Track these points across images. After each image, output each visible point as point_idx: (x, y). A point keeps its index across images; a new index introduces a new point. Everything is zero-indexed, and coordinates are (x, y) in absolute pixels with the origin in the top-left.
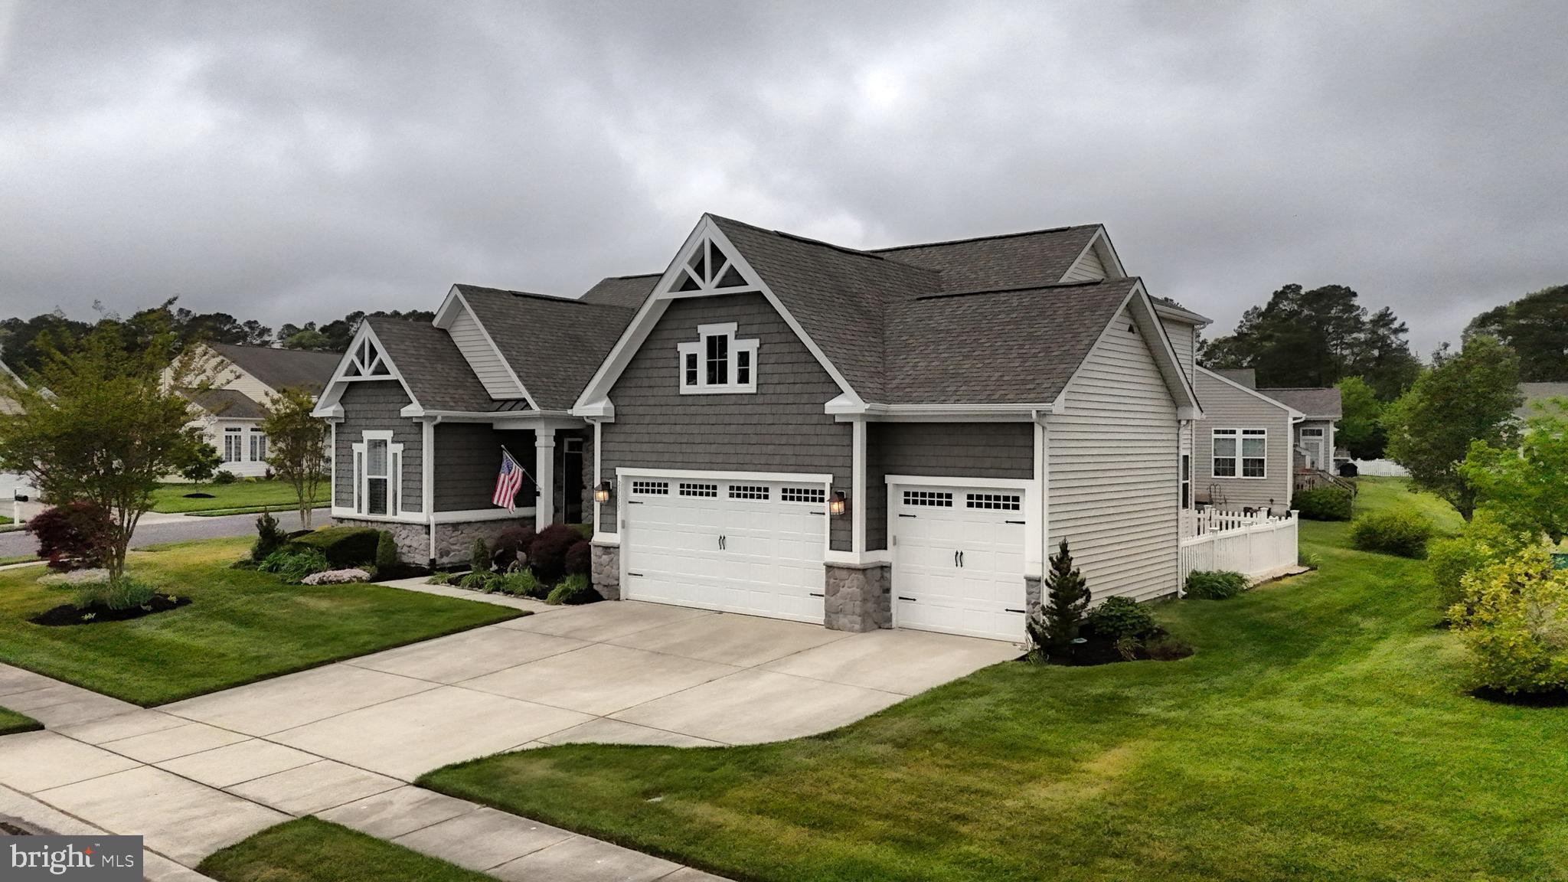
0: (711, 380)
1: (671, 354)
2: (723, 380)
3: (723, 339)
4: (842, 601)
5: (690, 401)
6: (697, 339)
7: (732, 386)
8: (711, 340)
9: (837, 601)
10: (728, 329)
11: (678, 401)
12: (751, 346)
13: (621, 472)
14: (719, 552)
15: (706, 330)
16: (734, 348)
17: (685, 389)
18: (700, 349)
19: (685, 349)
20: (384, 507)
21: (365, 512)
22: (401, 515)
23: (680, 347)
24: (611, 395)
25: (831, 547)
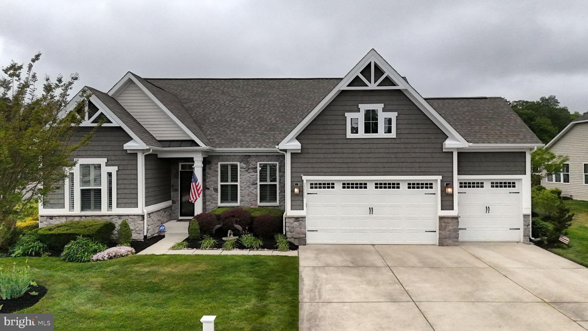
0: (367, 131)
1: (341, 118)
2: (376, 131)
3: (374, 112)
4: (448, 233)
5: (353, 142)
6: (358, 110)
7: (381, 133)
8: (368, 112)
9: (446, 233)
10: (378, 107)
11: (345, 142)
12: (393, 115)
13: (305, 178)
14: (369, 215)
15: (364, 107)
16: (382, 117)
17: (349, 135)
18: (360, 117)
19: (349, 116)
20: (98, 206)
21: (77, 210)
22: (116, 211)
23: (347, 114)
24: (298, 138)
25: (442, 209)
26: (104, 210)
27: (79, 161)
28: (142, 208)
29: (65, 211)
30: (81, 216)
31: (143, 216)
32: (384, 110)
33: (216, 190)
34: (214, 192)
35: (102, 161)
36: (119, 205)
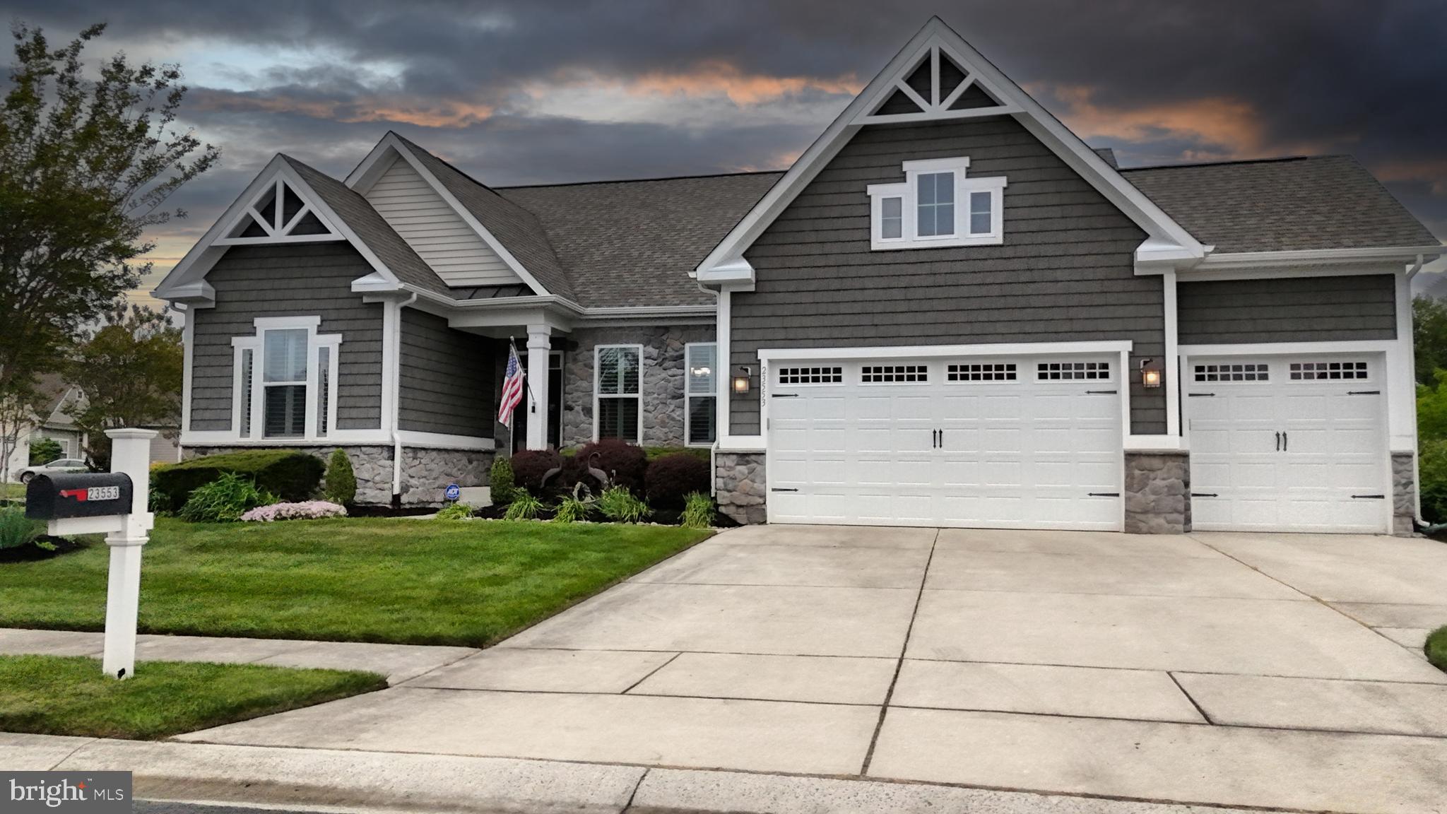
0: (924, 229)
1: (858, 198)
2: (948, 228)
3: (944, 179)
4: (1153, 497)
5: (888, 258)
7: (962, 237)
9: (1146, 498)
10: (955, 166)
11: (867, 259)
12: (995, 186)
13: (764, 355)
14: (931, 451)
15: (914, 168)
16: (965, 189)
17: (879, 242)
18: (907, 192)
19: (881, 192)
20: (299, 428)
21: (257, 436)
22: (335, 436)
23: (872, 190)
24: (747, 255)
25: (1133, 432)
26: (311, 436)
27: (262, 324)
28: (389, 430)
29: (231, 437)
30: (264, 448)
31: (391, 449)
32: (970, 173)
33: (588, 411)
34: (582, 417)
35: (311, 322)
36: (342, 423)
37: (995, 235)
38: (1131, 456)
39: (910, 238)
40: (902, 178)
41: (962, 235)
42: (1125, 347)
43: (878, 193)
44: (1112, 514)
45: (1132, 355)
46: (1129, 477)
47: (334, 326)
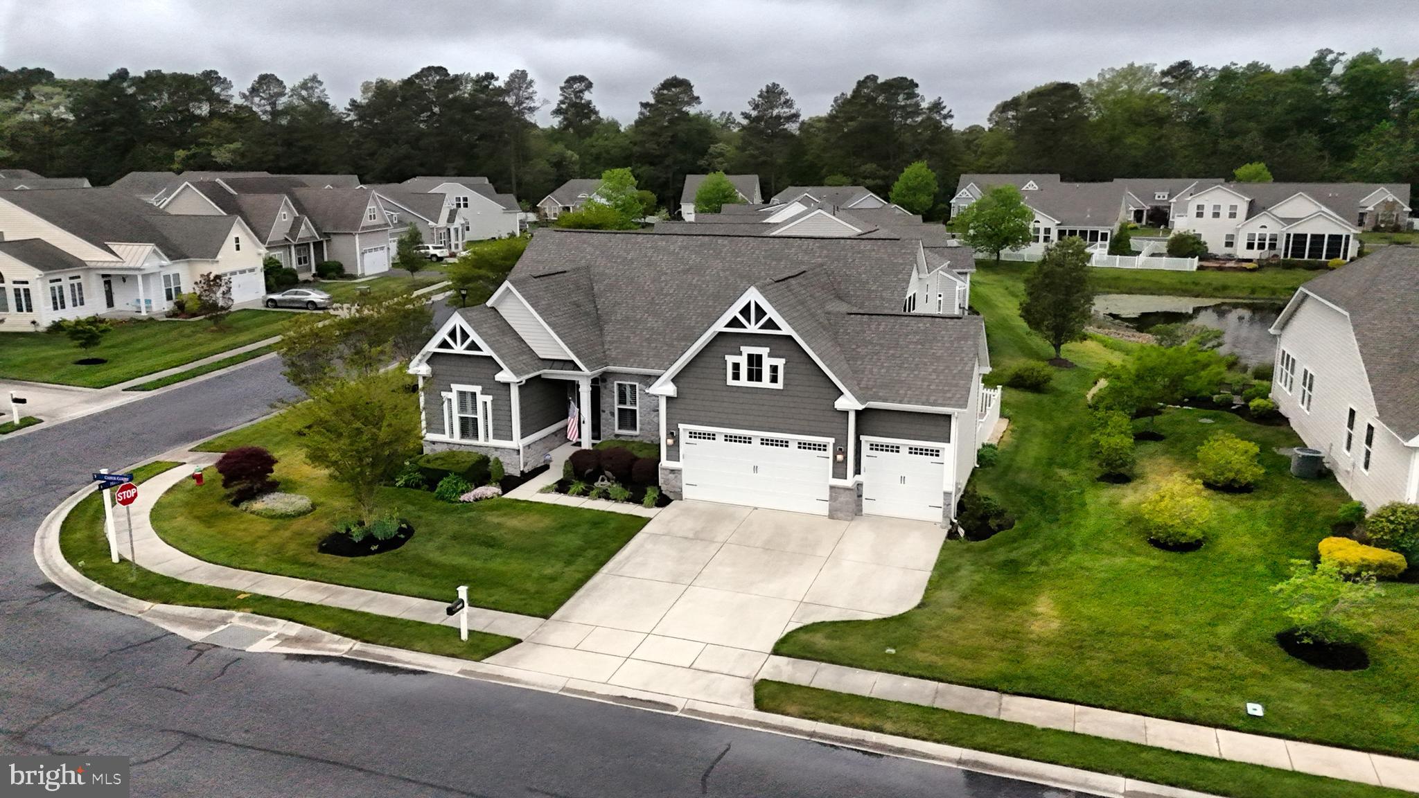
0: (750, 378)
1: (721, 361)
2: (759, 379)
3: (759, 357)
4: (838, 504)
5: (734, 389)
8: (750, 357)
10: (764, 351)
11: (725, 388)
12: (780, 363)
13: (681, 426)
14: (753, 474)
15: (747, 350)
16: (767, 362)
17: (730, 382)
18: (742, 360)
20: (476, 436)
21: (457, 438)
22: (493, 442)
23: (727, 357)
24: (674, 380)
25: (834, 477)
26: (481, 441)
27: (456, 387)
28: (517, 442)
29: (445, 438)
30: (461, 445)
31: (519, 451)
32: (770, 355)
33: (613, 414)
34: (610, 416)
35: (477, 389)
36: (496, 436)
37: (779, 385)
38: (832, 488)
39: (744, 381)
40: (740, 354)
41: (766, 383)
42: (832, 440)
43: (731, 359)
44: (824, 509)
45: (834, 444)
46: (831, 496)
47: (489, 391)
